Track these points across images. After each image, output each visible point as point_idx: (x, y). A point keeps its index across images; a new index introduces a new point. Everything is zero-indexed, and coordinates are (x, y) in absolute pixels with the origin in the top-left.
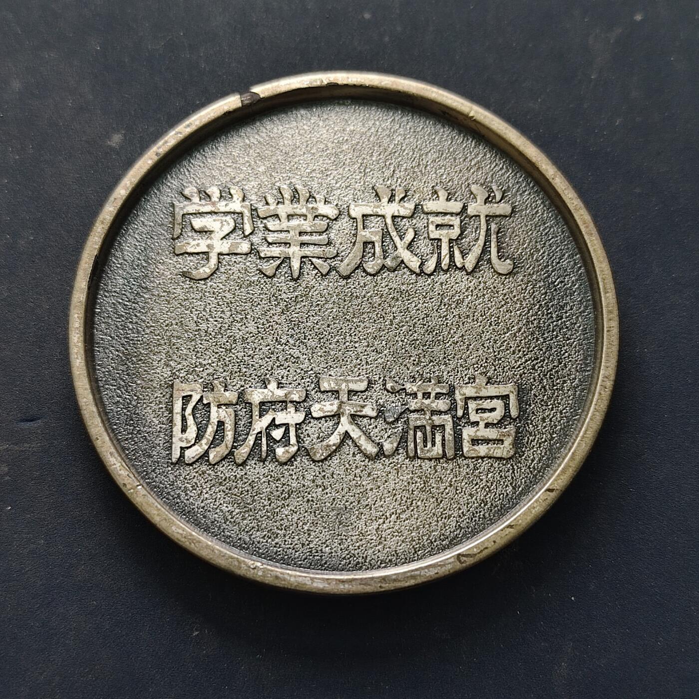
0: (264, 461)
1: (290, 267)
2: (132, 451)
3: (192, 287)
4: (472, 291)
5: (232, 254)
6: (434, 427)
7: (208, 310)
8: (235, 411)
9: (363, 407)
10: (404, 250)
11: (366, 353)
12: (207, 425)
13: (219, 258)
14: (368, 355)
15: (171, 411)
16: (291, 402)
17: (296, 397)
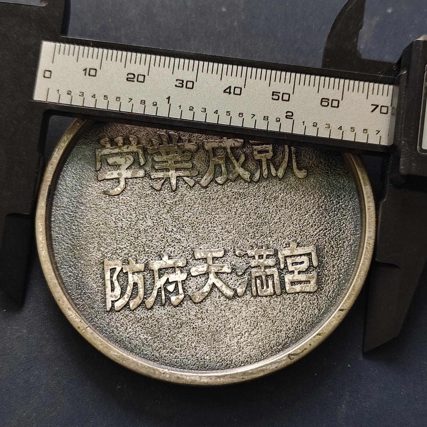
0: (164, 305)
1: (170, 183)
2: (82, 305)
3: (110, 200)
4: (283, 190)
5: (133, 178)
6: (267, 276)
7: (122, 214)
8: (144, 276)
9: (222, 267)
10: (239, 168)
11: (221, 233)
12: (127, 286)
13: (126, 181)
14: (223, 234)
15: (104, 279)
16: (178, 267)
17: (180, 264)
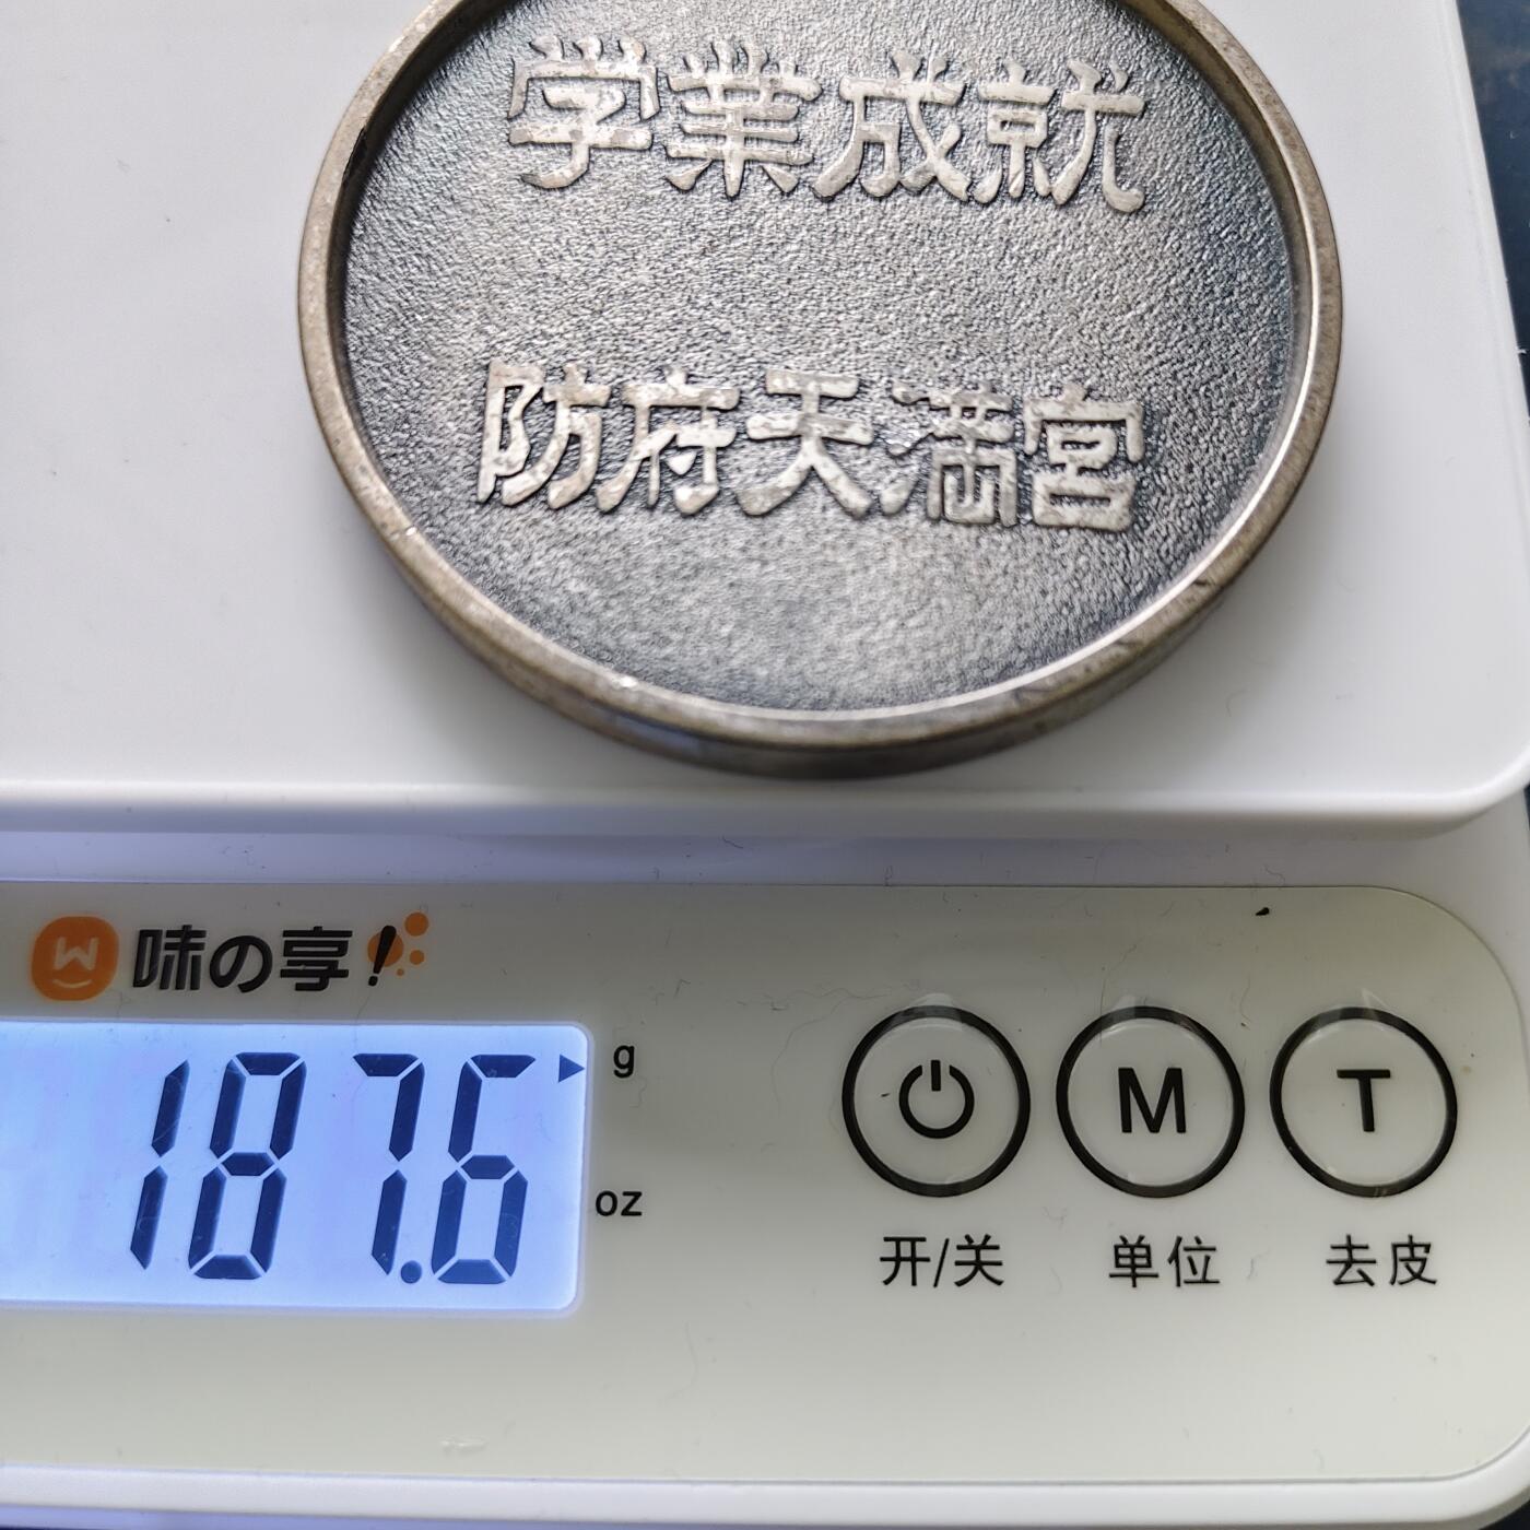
0: (652, 508)
1: (724, 177)
2: (404, 476)
3: (537, 201)
4: (1064, 237)
5: (615, 149)
6: (980, 468)
7: (563, 242)
8: (604, 419)
9: (845, 425)
10: (939, 159)
11: (857, 333)
12: (547, 439)
13: (590, 156)
14: (861, 336)
15: (482, 412)
16: (711, 409)
17: (720, 402)
